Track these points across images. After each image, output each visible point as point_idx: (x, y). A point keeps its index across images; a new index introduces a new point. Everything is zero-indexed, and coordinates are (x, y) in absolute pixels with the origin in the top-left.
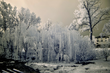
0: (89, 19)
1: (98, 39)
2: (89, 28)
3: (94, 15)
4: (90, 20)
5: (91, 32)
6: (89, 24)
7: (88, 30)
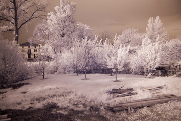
0: (14, 12)
1: (29, 47)
2: (12, 27)
3: (23, 7)
4: (16, 14)
5: (17, 35)
6: (13, 21)
7: (11, 30)
